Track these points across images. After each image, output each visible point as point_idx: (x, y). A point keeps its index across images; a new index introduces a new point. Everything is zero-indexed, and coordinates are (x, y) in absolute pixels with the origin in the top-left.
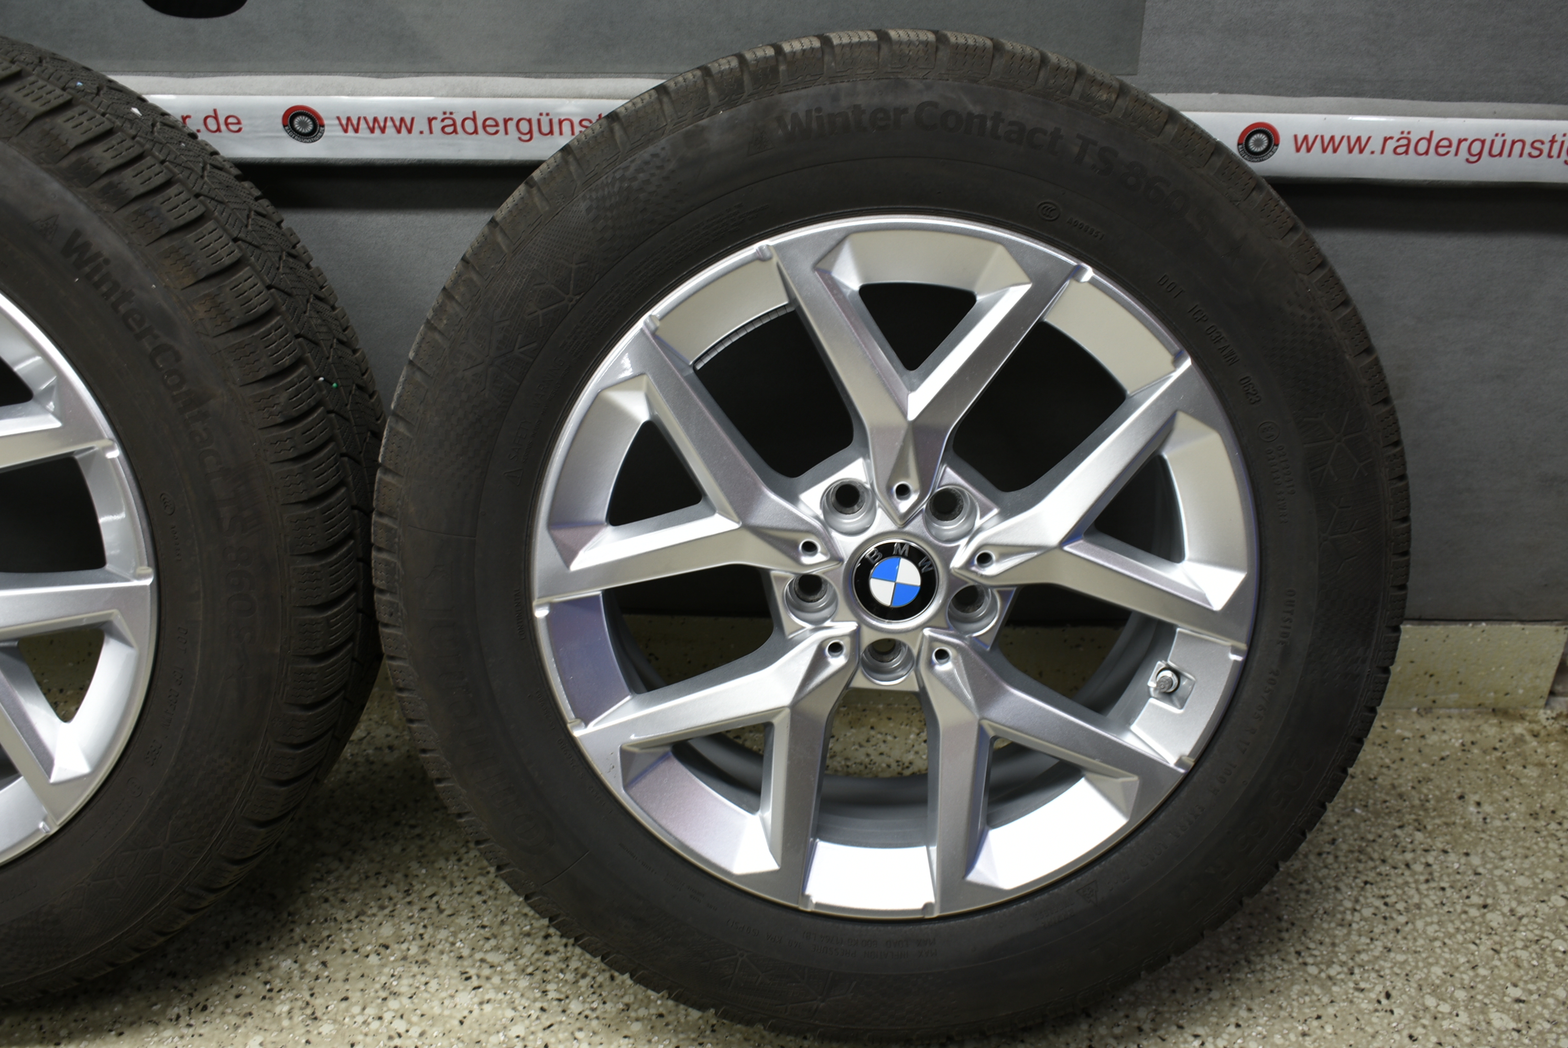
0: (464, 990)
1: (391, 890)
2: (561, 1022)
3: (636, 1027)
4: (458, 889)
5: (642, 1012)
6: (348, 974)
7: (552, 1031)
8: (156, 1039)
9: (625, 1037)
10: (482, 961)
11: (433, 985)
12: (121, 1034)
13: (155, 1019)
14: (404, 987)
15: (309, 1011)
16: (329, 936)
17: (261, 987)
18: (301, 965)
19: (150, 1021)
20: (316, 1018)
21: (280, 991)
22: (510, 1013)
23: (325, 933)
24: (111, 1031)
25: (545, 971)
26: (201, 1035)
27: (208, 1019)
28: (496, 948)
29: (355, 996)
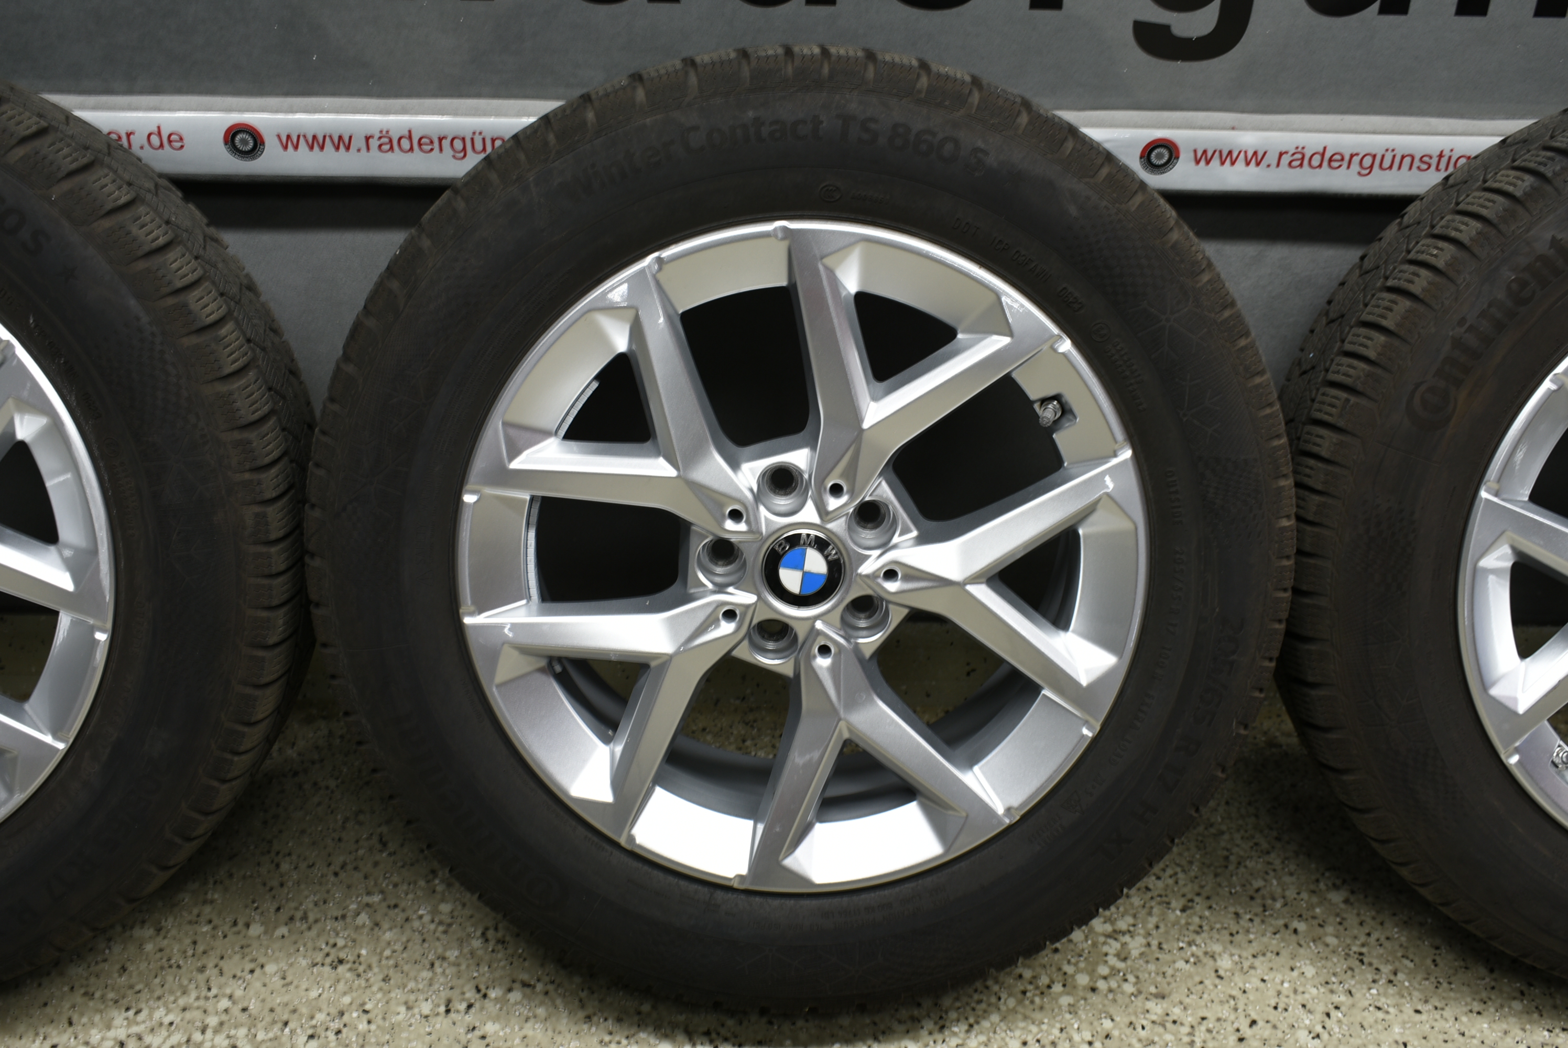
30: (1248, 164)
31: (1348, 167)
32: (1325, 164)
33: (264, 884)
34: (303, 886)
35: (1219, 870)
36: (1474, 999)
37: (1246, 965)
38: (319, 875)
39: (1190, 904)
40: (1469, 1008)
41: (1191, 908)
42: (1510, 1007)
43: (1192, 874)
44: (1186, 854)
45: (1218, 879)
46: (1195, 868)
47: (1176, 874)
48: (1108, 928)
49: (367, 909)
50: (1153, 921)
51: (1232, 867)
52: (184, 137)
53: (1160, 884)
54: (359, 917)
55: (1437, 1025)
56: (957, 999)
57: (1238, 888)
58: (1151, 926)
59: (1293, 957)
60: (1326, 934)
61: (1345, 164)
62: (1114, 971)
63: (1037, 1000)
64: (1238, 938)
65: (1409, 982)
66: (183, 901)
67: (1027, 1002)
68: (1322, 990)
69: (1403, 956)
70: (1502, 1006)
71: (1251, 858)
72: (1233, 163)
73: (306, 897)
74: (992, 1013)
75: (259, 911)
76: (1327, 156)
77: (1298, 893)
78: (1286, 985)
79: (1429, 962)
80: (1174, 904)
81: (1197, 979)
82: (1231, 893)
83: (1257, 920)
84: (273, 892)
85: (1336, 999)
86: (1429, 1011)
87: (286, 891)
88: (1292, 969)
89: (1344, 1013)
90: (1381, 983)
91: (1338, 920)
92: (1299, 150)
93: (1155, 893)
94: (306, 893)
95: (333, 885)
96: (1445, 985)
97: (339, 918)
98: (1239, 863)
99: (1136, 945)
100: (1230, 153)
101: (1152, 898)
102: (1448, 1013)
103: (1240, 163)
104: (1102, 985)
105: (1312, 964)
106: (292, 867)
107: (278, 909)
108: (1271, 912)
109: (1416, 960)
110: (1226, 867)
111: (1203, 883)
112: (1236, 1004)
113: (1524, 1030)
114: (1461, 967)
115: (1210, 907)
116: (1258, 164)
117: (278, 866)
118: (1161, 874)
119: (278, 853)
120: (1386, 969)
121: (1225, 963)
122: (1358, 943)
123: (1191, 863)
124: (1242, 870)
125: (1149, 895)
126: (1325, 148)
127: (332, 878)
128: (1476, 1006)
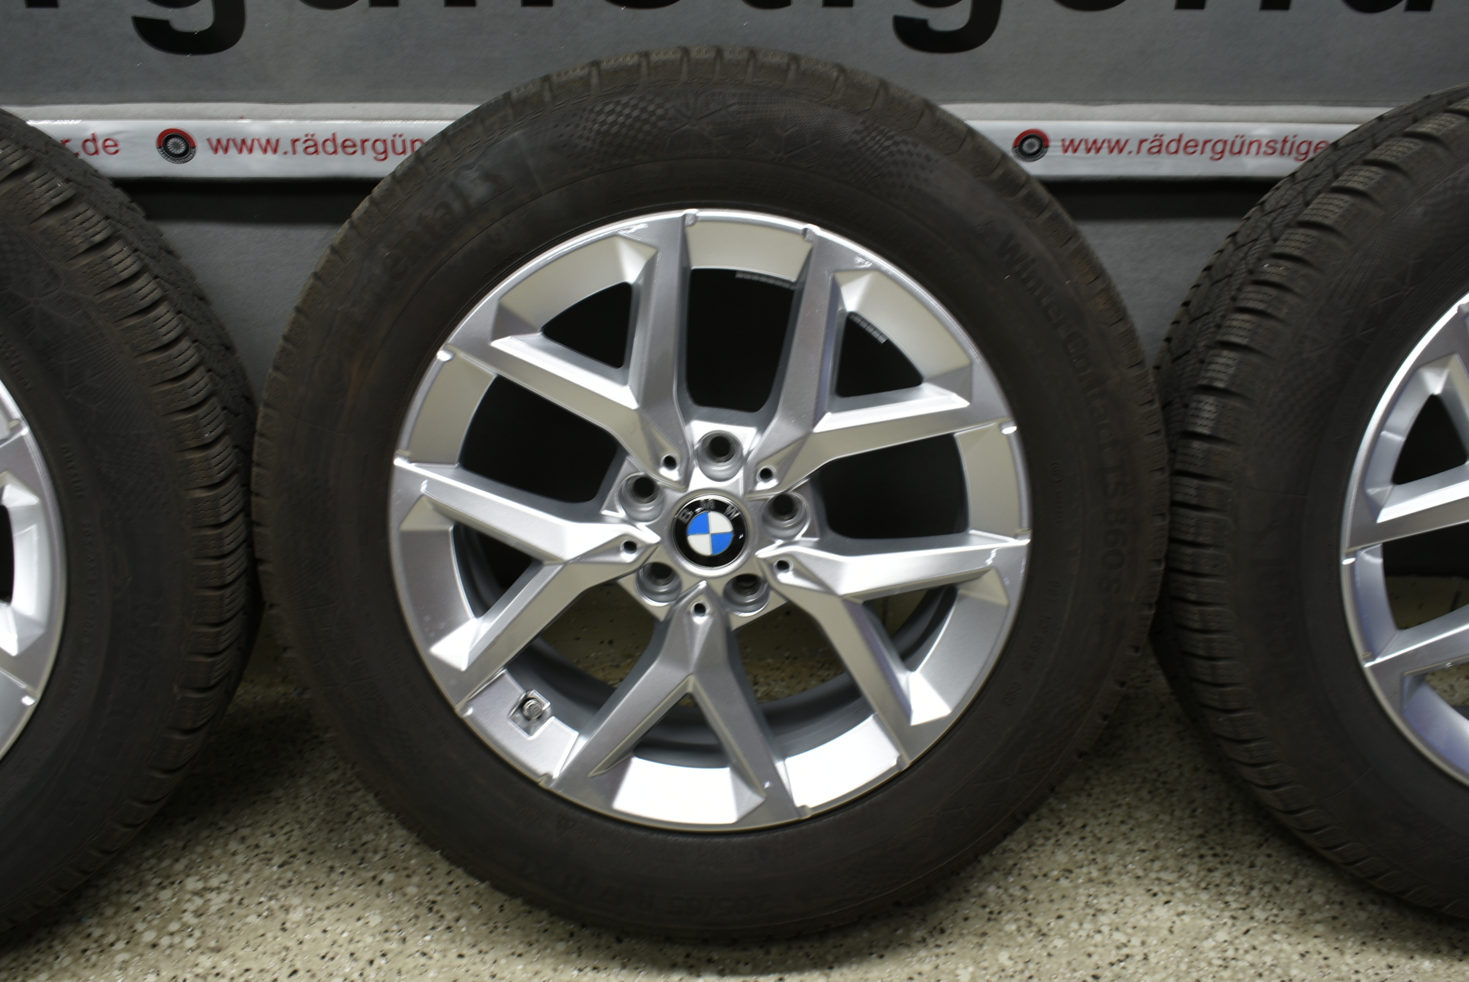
0: (1157, 904)
1: (1044, 823)
2: (1255, 928)
3: (1320, 928)
4: (1103, 820)
5: (1317, 916)
6: (1050, 896)
7: (1252, 935)
8: (915, 959)
9: (1316, 937)
10: (1159, 879)
11: (1128, 900)
12: (881, 957)
13: (904, 941)
14: (1103, 902)
15: (1035, 929)
16: (1015, 865)
17: (981, 911)
18: (1006, 890)
19: (901, 944)
20: (1044, 935)
21: (1000, 913)
22: (1208, 923)
23: (1011, 862)
24: (871, 954)
25: (1217, 886)
26: (953, 954)
27: (951, 939)
28: (1164, 868)
29: (1068, 914)
36: (521, 942)
37: (317, 915)
40: (512, 951)
42: (553, 949)
43: (308, 830)
46: (313, 825)
48: (200, 885)
50: (247, 876)
51: (350, 823)
53: (272, 841)
55: (473, 969)
56: (15, 960)
58: (242, 882)
59: (366, 907)
60: (409, 885)
62: (185, 926)
63: (94, 958)
64: (321, 891)
65: (468, 927)
67: (83, 960)
68: (378, 938)
69: (473, 903)
70: (546, 948)
71: (373, 813)
74: (43, 972)
77: (402, 846)
78: (345, 935)
79: (496, 907)
81: (261, 932)
83: (349, 873)
85: (387, 946)
86: (472, 955)
88: (359, 919)
89: (388, 960)
90: (438, 930)
91: (429, 870)
93: (262, 850)
96: (501, 930)
98: (359, 819)
99: (217, 901)
102: (489, 957)
104: (165, 941)
105: (381, 913)
109: (485, 906)
110: (345, 823)
112: (286, 955)
113: (555, 970)
114: (524, 912)
120: (450, 916)
121: (296, 915)
122: (437, 891)
124: (360, 825)
128: (521, 949)
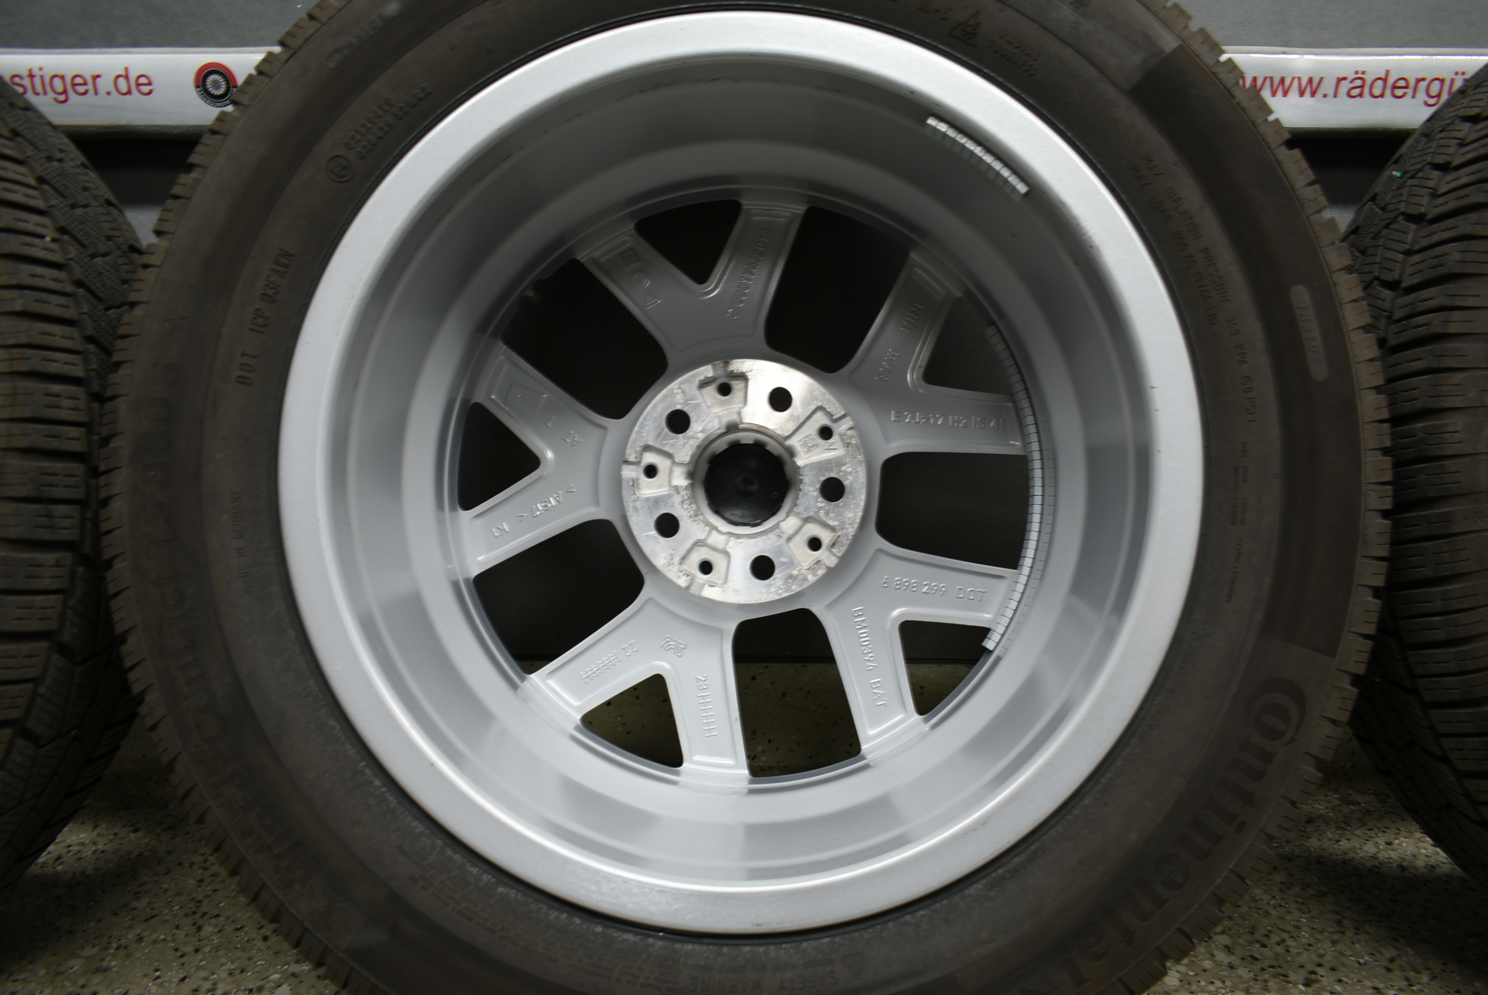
30: (1302, 94)
31: (1413, 97)
32: (1388, 92)
33: (176, 950)
34: (221, 953)
35: (1335, 937)
38: (246, 939)
39: (1313, 977)
41: (1317, 981)
44: (1288, 918)
45: (1338, 947)
47: (1284, 941)
49: (292, 980)
52: (154, 80)
54: (280, 988)
57: (1366, 958)
61: (1410, 91)
66: (72, 968)
72: (1285, 94)
73: (223, 965)
75: (159, 981)
76: (1391, 81)
80: (1293, 977)
82: (1359, 963)
84: (183, 960)
87: (200, 957)
92: (1359, 75)
94: (223, 960)
95: (260, 950)
97: (254, 990)
100: (1282, 80)
101: (1263, 969)
103: (1294, 94)
106: (216, 930)
107: (183, 979)
108: (1420, 987)
111: (1321, 952)
115: (1340, 981)
116: (1313, 94)
117: (199, 929)
118: (1265, 941)
119: (205, 914)
123: (1298, 928)
125: (1258, 966)
126: (1387, 72)
127: (260, 944)
